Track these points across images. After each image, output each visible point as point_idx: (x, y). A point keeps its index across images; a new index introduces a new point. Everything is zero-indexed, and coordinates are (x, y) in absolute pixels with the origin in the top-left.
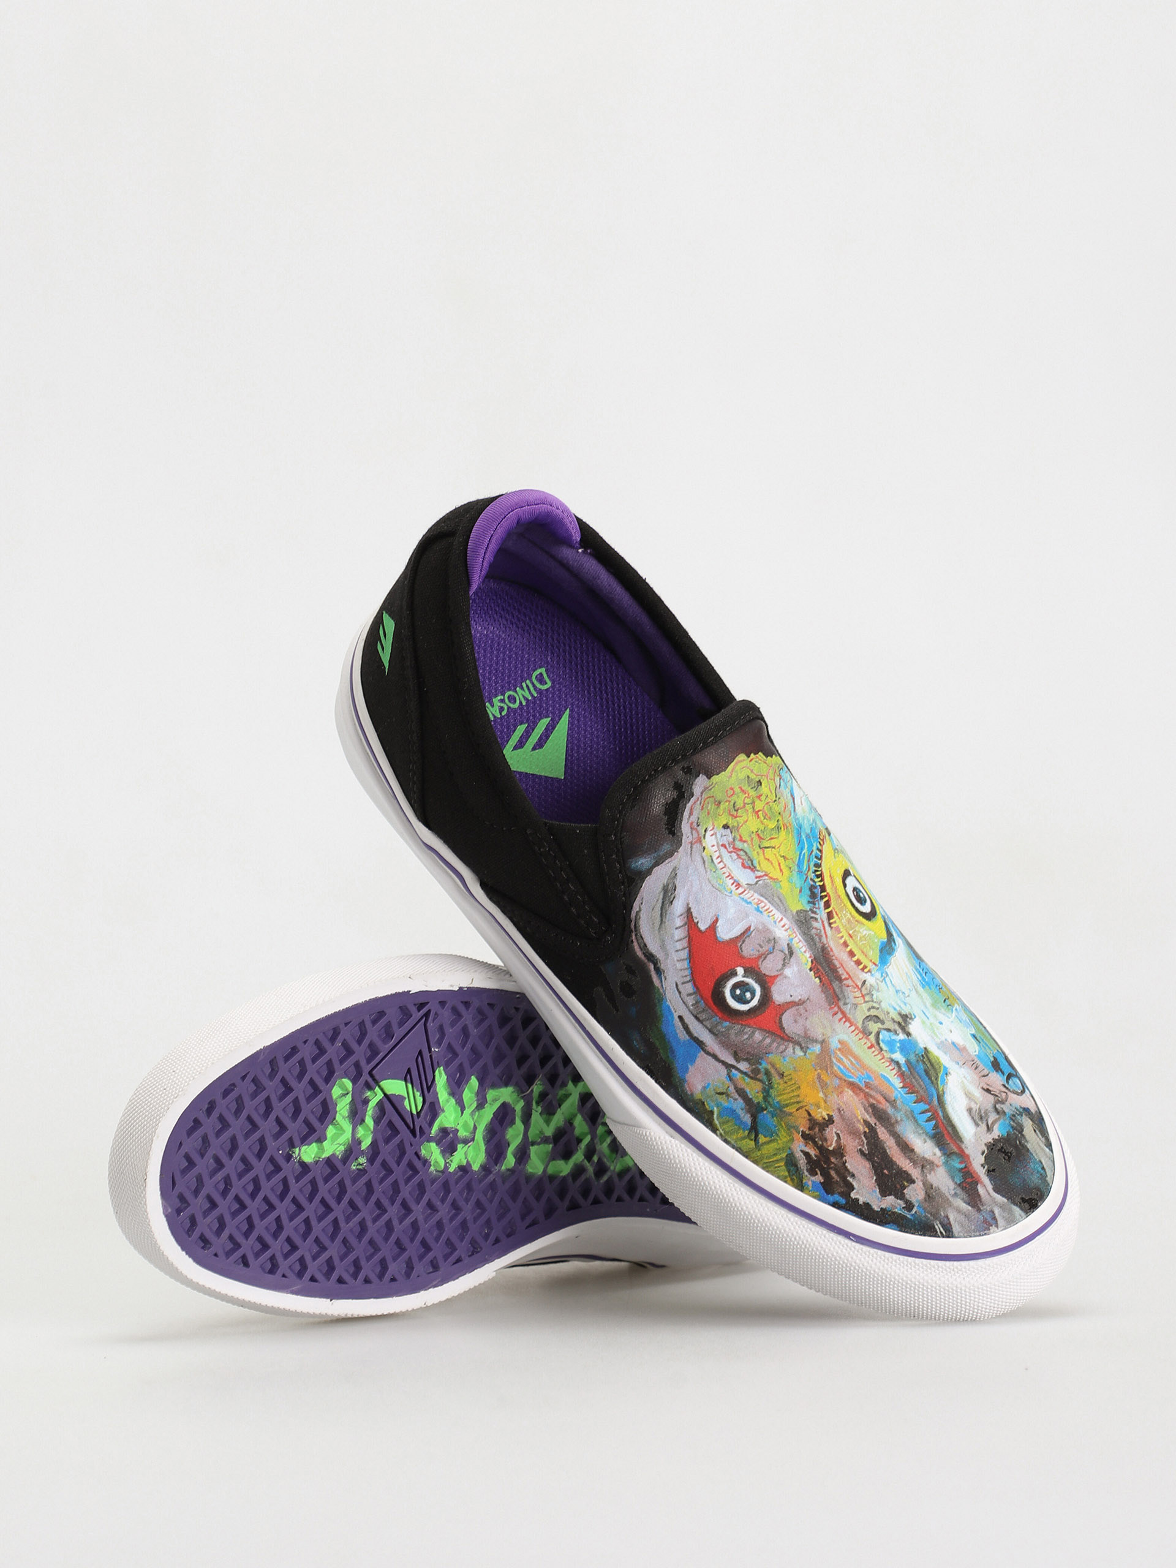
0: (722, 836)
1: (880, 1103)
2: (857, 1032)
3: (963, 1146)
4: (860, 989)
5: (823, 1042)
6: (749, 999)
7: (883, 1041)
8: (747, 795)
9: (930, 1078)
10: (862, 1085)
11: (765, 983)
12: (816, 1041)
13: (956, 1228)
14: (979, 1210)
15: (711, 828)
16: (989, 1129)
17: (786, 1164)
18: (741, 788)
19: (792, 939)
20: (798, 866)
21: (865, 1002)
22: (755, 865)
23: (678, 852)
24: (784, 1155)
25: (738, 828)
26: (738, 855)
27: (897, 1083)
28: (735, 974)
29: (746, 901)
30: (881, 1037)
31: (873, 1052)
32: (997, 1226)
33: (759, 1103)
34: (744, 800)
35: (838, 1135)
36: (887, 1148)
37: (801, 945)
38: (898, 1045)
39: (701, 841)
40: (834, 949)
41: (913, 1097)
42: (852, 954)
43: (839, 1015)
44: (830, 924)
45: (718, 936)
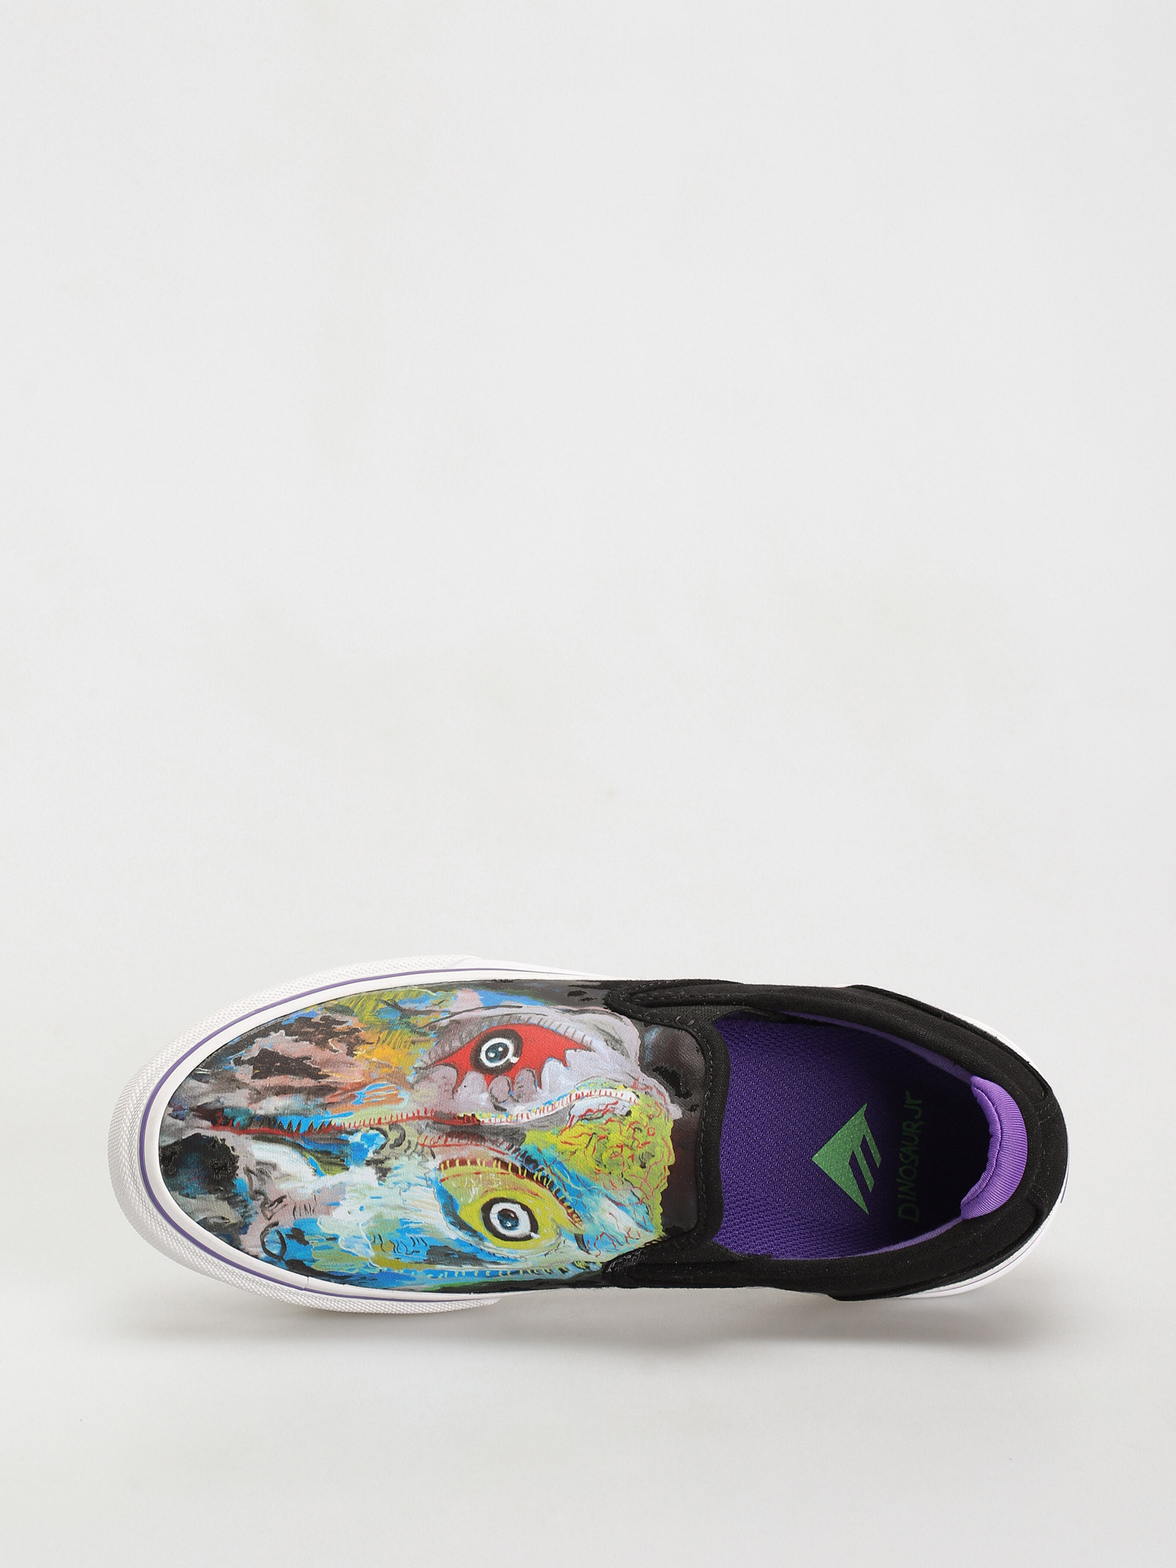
0: (624, 1106)
1: (331, 1097)
2: (400, 1118)
3: (250, 1136)
4: (430, 1147)
5: (412, 1087)
6: (489, 1054)
7: (377, 1135)
8: (640, 1146)
9: (322, 1152)
10: (355, 1093)
11: (490, 1074)
12: (417, 1082)
13: (193, 1083)
14: (192, 1110)
15: (636, 1101)
16: (248, 1171)
17: (348, 1007)
18: (649, 1143)
19: (507, 1117)
20: (560, 1163)
21: (417, 1144)
22: (583, 1121)
23: (639, 1065)
24: (355, 1011)
25: (620, 1122)
26: (601, 1110)
27: (337, 1122)
28: (515, 1055)
29: (562, 1097)
30: (382, 1136)
31: (374, 1120)
32: (170, 1115)
33: (409, 1018)
34: (638, 1140)
35: (335, 1051)
36: (295, 1077)
37: (498, 1120)
38: (366, 1146)
39: (632, 1087)
40: (476, 1148)
41: (317, 1126)
42: (463, 1162)
43: (422, 1114)
44: (498, 1159)
45: (554, 1060)
